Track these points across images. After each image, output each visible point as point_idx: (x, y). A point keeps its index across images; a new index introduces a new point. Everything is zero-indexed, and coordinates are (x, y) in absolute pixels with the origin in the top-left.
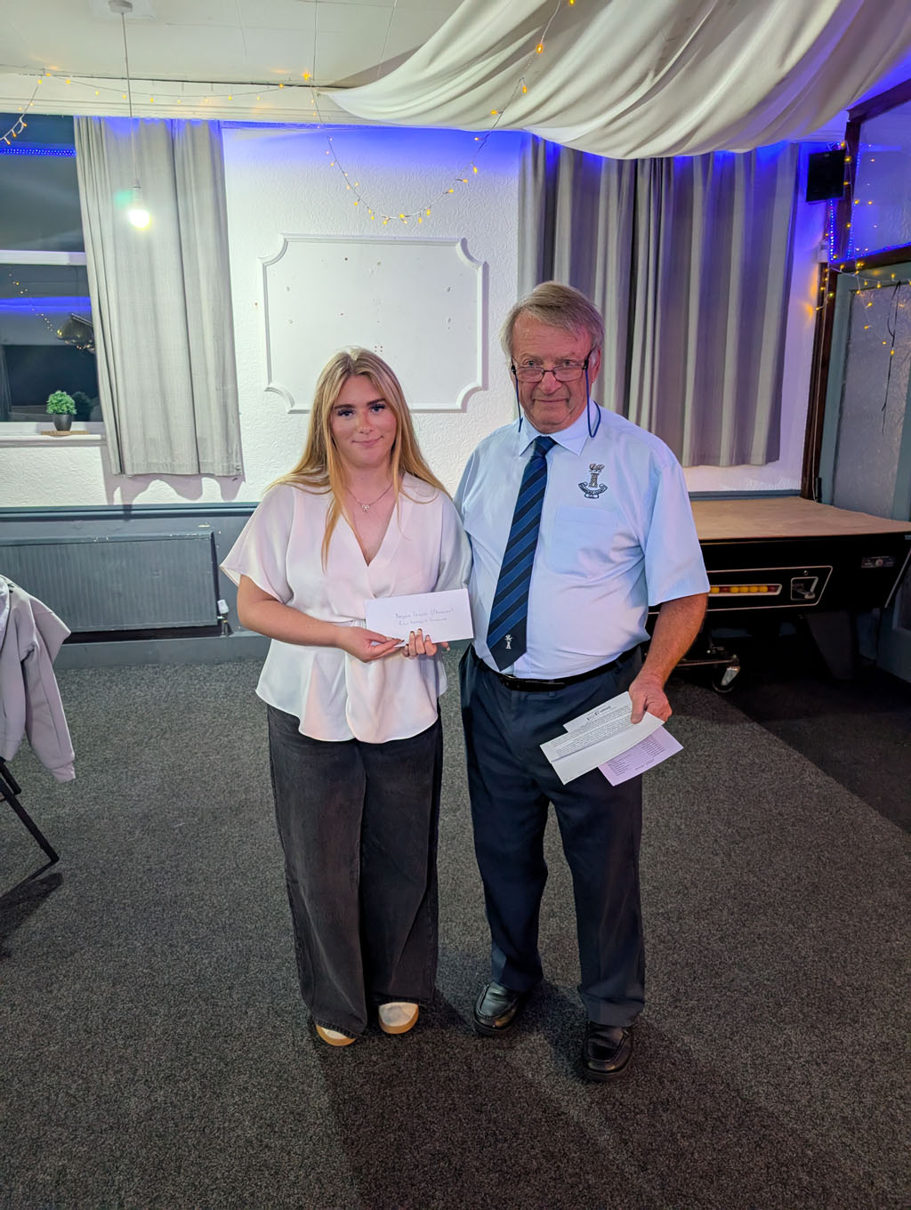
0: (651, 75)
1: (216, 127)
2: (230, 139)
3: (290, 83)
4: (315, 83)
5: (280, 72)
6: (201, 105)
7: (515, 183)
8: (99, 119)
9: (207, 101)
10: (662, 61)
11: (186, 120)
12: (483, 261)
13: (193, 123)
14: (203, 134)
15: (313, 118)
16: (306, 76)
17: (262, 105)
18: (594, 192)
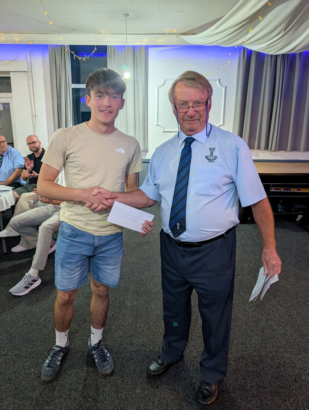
0: (283, 32)
1: (147, 47)
2: (151, 51)
3: (170, 33)
4: (177, 33)
5: (167, 31)
6: (143, 41)
7: (237, 61)
8: (114, 46)
9: (145, 40)
10: (287, 28)
11: (139, 46)
12: (225, 86)
13: (140, 46)
14: (143, 50)
15: (177, 43)
16: (175, 32)
17: (161, 40)
18: (263, 63)
